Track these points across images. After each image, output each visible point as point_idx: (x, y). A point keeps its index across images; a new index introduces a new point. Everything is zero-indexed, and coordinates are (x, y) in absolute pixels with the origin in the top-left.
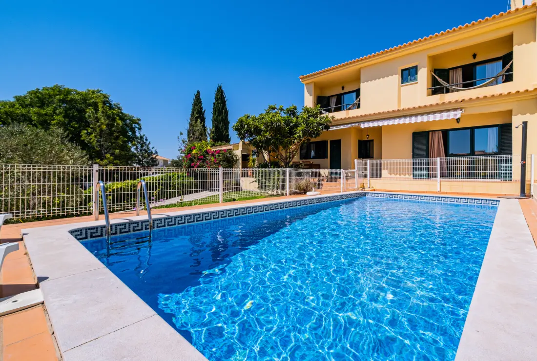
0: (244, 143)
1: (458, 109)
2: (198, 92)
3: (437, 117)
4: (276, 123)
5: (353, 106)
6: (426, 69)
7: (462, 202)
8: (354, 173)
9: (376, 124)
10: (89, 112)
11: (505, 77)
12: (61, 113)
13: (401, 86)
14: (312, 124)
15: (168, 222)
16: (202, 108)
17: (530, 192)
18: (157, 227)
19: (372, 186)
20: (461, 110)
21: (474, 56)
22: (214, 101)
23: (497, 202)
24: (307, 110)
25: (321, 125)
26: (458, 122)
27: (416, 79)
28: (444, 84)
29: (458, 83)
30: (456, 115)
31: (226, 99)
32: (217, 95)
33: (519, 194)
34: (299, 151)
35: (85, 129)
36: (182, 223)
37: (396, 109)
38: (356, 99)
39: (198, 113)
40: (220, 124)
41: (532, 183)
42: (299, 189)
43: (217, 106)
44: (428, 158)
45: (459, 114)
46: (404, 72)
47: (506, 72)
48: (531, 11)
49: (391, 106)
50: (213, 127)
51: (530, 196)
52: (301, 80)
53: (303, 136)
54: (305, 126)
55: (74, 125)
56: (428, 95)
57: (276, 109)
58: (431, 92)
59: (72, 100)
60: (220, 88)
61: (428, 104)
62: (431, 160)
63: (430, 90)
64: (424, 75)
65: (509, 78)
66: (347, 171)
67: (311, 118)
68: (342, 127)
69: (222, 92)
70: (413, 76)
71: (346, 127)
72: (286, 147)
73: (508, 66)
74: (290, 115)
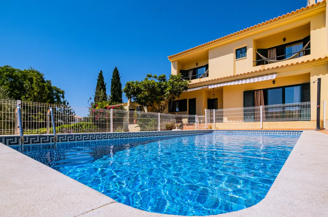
0: (130, 101)
1: (274, 73)
2: (101, 71)
3: (260, 79)
4: (152, 85)
5: (204, 76)
6: (252, 48)
7: (277, 133)
8: (204, 118)
9: (219, 86)
10: (26, 84)
11: (305, 53)
12: (7, 84)
13: (236, 61)
14: (176, 86)
15: (69, 138)
16: (103, 82)
17: (323, 126)
18: (61, 141)
19: (216, 127)
20: (276, 74)
21: (284, 40)
22: (112, 78)
23: (301, 132)
24: (172, 77)
25: (182, 86)
26: (274, 83)
27: (245, 56)
28: (264, 58)
29: (273, 57)
30: (273, 77)
31: (120, 76)
32: (114, 74)
33: (316, 128)
34: (168, 105)
35: (24, 95)
36: (80, 140)
37: (232, 75)
38: (206, 71)
39: (101, 85)
40: (116, 93)
41: (325, 120)
42: (167, 128)
43: (114, 81)
44: (254, 106)
45: (274, 77)
46: (238, 51)
47: (306, 49)
48: (322, 6)
49: (229, 73)
50: (111, 95)
51: (323, 129)
52: (169, 59)
53: (170, 94)
54: (171, 87)
55: (17, 92)
56: (254, 66)
57: (152, 76)
58: (255, 64)
59: (16, 76)
60: (116, 69)
61: (254, 71)
62: (256, 108)
63: (255, 63)
64: (250, 53)
65: (308, 52)
66: (199, 116)
67: (176, 82)
68: (196, 89)
69: (117, 72)
70: (243, 54)
71: (199, 88)
72: (158, 103)
73: (307, 45)
74: (161, 80)
